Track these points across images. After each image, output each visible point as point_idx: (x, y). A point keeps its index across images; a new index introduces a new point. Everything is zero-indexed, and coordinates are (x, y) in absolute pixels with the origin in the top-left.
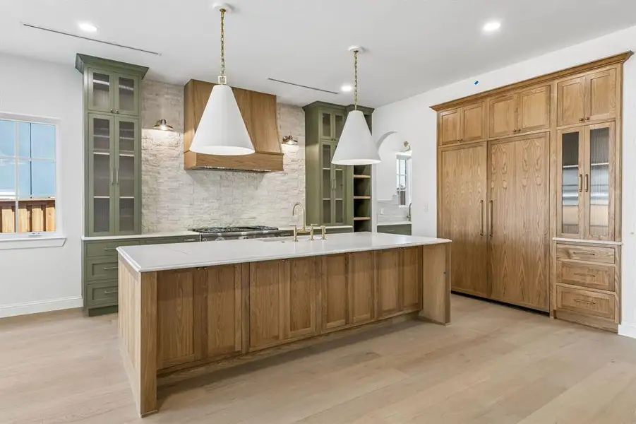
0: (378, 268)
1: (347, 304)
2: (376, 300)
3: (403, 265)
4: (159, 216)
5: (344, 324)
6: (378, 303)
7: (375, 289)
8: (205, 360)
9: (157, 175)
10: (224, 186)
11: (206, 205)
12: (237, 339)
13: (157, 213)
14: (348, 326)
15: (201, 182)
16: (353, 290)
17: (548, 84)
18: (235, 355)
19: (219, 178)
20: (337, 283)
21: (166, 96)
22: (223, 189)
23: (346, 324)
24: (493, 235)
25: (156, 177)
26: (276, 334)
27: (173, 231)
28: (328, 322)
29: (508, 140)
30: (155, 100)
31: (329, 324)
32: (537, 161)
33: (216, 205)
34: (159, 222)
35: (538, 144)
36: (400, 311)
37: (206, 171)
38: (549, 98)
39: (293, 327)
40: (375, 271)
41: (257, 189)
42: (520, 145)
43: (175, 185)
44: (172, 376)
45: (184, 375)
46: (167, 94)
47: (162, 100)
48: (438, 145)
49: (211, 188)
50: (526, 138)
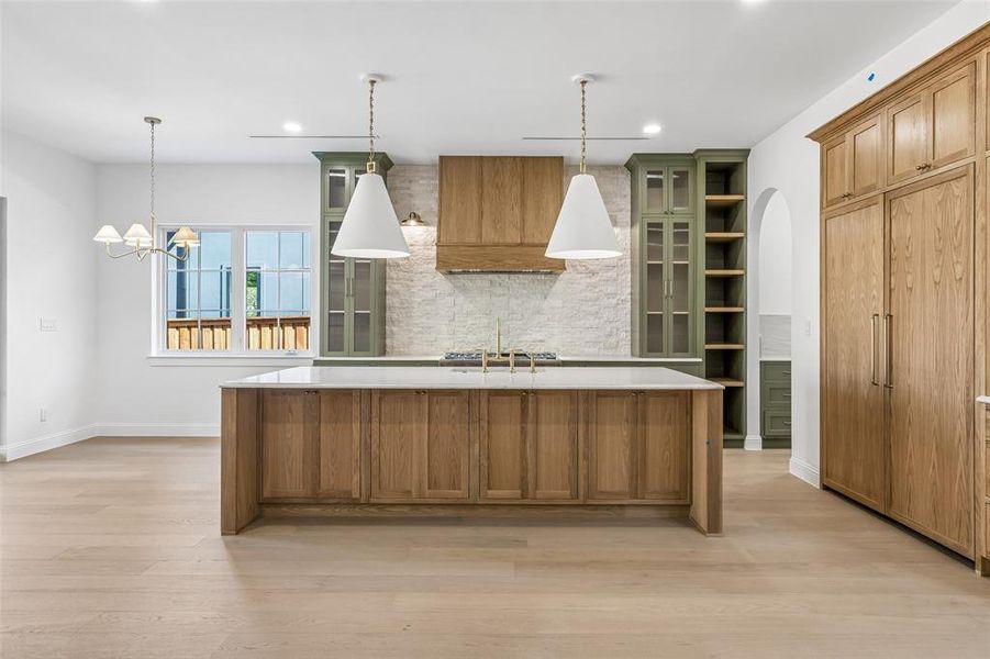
0: (587, 423)
1: (524, 469)
2: (582, 473)
3: (645, 422)
4: (412, 335)
5: (519, 496)
6: (587, 477)
7: (581, 455)
8: (316, 500)
9: (409, 283)
10: (496, 295)
11: (470, 322)
12: (354, 484)
13: (410, 331)
14: (525, 502)
15: (464, 290)
16: (537, 451)
17: (972, 59)
18: (355, 503)
19: (488, 284)
20: (506, 434)
21: (421, 182)
22: (494, 299)
23: (523, 497)
24: (894, 386)
25: (408, 286)
26: (409, 489)
27: (427, 355)
28: (489, 489)
29: (913, 189)
30: (409, 189)
31: (490, 492)
32: (956, 228)
33: (485, 321)
34: (411, 343)
35: (957, 192)
36: (634, 498)
37: (470, 276)
38: (974, 90)
39: (433, 484)
40: (581, 427)
41: (545, 298)
42: (930, 196)
43: (431, 295)
44: (284, 509)
45: (296, 511)
46: (423, 178)
47: (416, 188)
48: (822, 208)
49: (478, 299)
50: (940, 182)
